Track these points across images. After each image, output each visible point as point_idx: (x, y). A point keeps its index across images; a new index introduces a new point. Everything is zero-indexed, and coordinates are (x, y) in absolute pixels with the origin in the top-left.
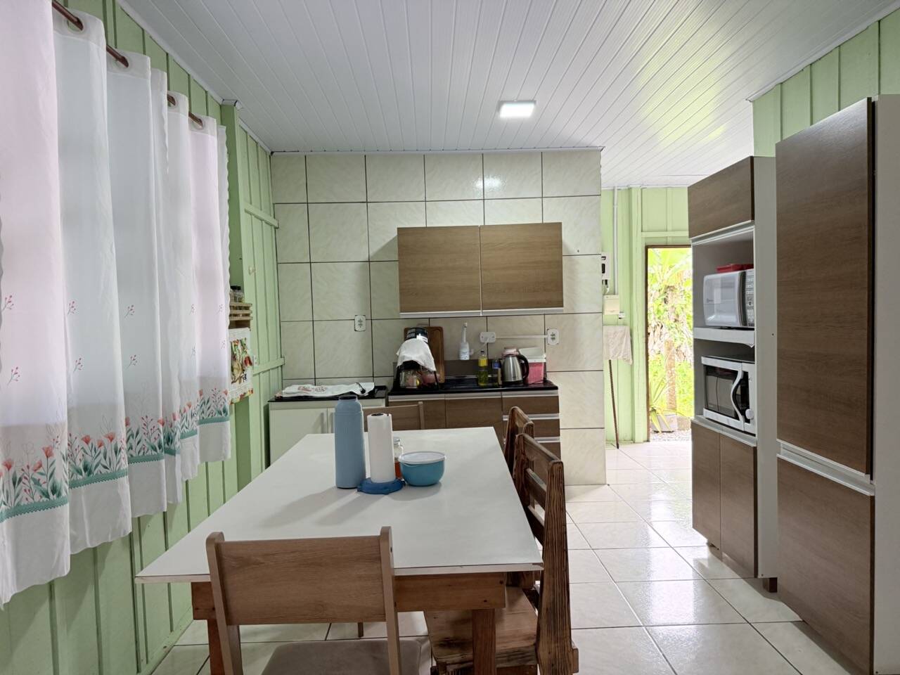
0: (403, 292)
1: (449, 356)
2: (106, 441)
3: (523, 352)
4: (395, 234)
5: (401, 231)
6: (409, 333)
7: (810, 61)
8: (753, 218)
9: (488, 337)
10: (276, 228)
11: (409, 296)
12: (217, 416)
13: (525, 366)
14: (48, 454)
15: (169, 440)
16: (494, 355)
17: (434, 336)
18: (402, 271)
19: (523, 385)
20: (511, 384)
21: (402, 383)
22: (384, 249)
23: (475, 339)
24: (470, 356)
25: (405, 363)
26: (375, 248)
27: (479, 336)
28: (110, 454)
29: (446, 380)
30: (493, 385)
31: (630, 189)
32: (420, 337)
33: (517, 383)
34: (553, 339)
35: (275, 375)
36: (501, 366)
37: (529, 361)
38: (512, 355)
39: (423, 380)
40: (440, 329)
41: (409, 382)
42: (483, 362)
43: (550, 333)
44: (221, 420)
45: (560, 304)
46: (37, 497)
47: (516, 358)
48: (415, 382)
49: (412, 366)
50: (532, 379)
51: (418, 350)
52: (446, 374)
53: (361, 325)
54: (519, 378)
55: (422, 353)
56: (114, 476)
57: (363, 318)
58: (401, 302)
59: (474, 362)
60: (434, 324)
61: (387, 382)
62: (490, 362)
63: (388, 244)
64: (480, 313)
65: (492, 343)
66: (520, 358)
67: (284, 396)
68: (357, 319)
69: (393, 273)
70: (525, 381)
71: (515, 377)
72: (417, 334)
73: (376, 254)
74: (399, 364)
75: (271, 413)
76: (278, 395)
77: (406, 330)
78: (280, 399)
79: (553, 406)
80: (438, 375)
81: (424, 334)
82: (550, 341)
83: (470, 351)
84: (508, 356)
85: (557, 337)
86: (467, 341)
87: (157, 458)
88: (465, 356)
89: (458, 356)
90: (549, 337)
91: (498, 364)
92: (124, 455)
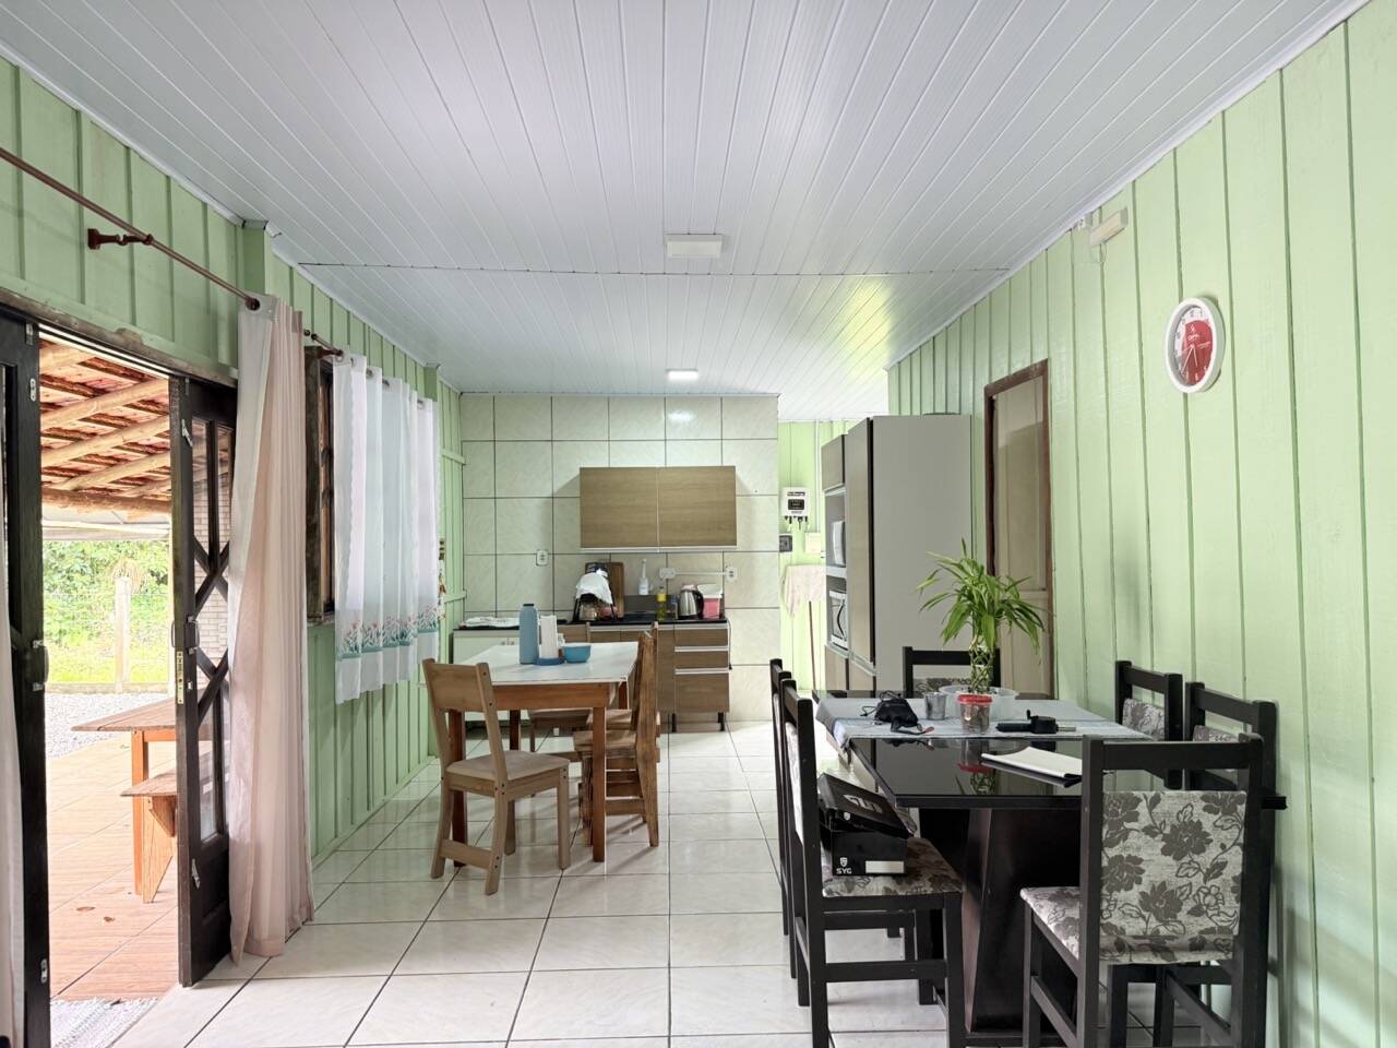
0: (585, 528)
1: (629, 592)
2: (372, 627)
3: (700, 589)
4: (578, 472)
5: (582, 470)
6: (591, 567)
7: (910, 351)
8: (844, 481)
9: (667, 573)
10: (463, 465)
11: (590, 532)
12: (429, 627)
13: (700, 601)
14: (355, 628)
15: (403, 635)
16: (673, 590)
17: (614, 571)
18: (583, 509)
19: (700, 618)
20: (687, 617)
21: (581, 615)
22: (567, 486)
23: (654, 575)
24: (650, 592)
25: (583, 596)
26: (559, 485)
27: (658, 571)
28: (374, 636)
29: (625, 615)
30: (670, 619)
31: (832, 422)
32: (600, 572)
33: (691, 617)
34: (732, 576)
35: (458, 605)
36: (679, 601)
37: (705, 597)
38: (689, 591)
39: (600, 612)
40: (620, 565)
41: (587, 614)
42: (662, 598)
43: (728, 570)
44: (431, 631)
45: (734, 543)
46: (348, 651)
47: (691, 594)
48: (593, 614)
49: (589, 599)
50: (707, 614)
51: (597, 584)
52: (625, 609)
53: (542, 559)
54: (694, 612)
55: (600, 587)
56: (376, 650)
57: (545, 553)
58: (582, 537)
59: (652, 598)
60: (615, 559)
61: (568, 616)
62: (668, 597)
63: (571, 481)
64: (658, 549)
65: (672, 580)
66: (697, 594)
67: (468, 625)
68: (539, 553)
69: (574, 510)
70: (700, 615)
71: (689, 611)
72: (596, 569)
73: (559, 491)
74: (578, 597)
75: (456, 641)
76: (462, 624)
77: (587, 565)
78: (464, 628)
79: (723, 638)
80: (615, 608)
81: (603, 569)
82: (728, 578)
83: (649, 587)
84: (683, 591)
85: (735, 574)
86: (647, 576)
87: (395, 646)
88: (644, 592)
89: (638, 591)
90: (728, 574)
91: (673, 600)
92: (381, 638)
